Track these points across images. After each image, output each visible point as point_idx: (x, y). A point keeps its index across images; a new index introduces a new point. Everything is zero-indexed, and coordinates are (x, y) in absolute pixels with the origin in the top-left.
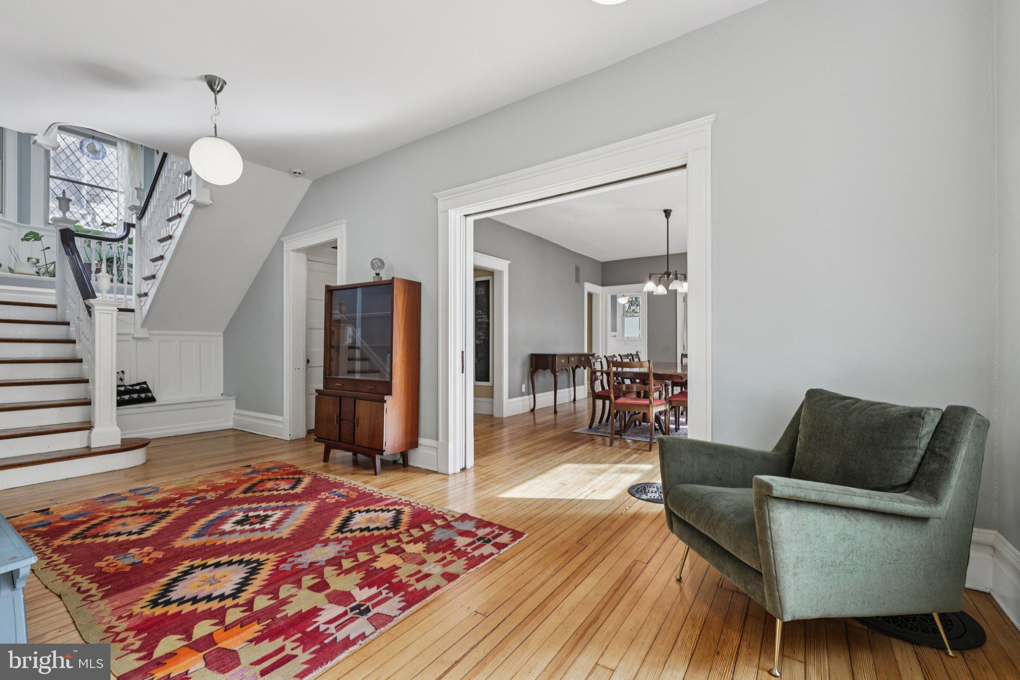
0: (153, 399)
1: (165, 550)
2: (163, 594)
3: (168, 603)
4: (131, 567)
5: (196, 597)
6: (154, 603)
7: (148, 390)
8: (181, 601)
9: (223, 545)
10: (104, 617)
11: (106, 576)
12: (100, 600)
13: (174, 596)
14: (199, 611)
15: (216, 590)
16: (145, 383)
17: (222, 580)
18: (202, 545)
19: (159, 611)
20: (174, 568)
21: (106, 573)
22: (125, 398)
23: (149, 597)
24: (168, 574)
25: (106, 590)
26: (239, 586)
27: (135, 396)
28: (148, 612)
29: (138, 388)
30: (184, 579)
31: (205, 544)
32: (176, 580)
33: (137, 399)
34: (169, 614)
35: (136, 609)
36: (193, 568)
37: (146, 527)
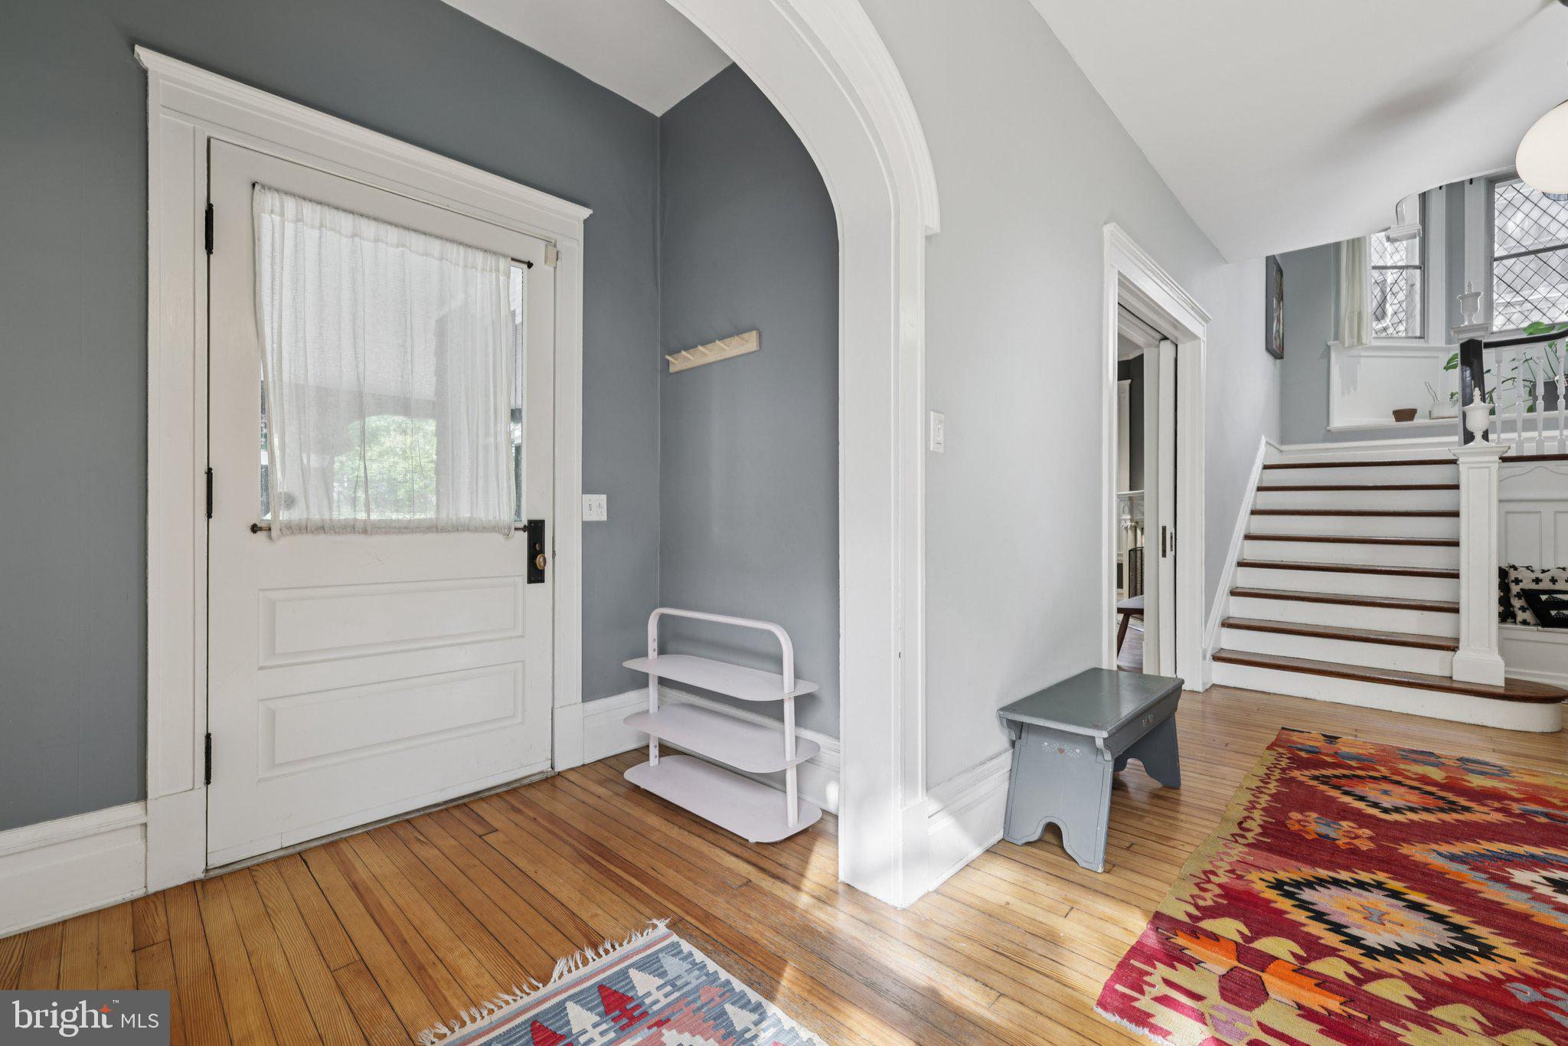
1: (1380, 846)
2: (1298, 885)
3: (1290, 895)
4: (1317, 836)
5: (1325, 914)
6: (1278, 885)
8: (1303, 905)
9: (1471, 893)
10: (1222, 860)
11: (1284, 829)
12: (1244, 845)
13: (1307, 895)
14: (1305, 929)
15: (1359, 927)
17: (1389, 925)
18: (1441, 873)
19: (1271, 894)
20: (1356, 871)
21: (1286, 826)
23: (1283, 875)
24: (1340, 871)
25: (1261, 841)
26: (1399, 949)
28: (1259, 887)
30: (1347, 889)
31: (1445, 874)
32: (1337, 883)
34: (1273, 905)
35: (1254, 876)
36: (1379, 886)
37: (1405, 809)
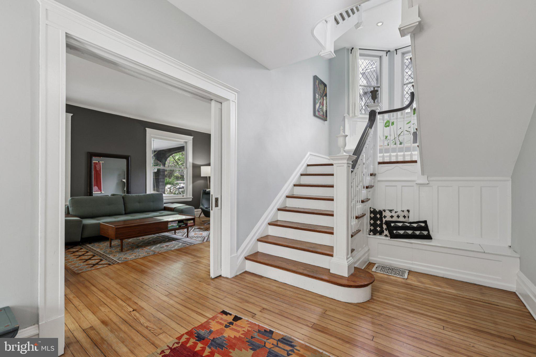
0: (429, 237)
7: (426, 228)
16: (425, 222)
22: (400, 233)
27: (410, 232)
29: (415, 225)
33: (411, 235)
